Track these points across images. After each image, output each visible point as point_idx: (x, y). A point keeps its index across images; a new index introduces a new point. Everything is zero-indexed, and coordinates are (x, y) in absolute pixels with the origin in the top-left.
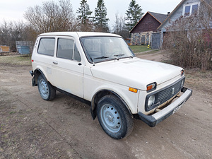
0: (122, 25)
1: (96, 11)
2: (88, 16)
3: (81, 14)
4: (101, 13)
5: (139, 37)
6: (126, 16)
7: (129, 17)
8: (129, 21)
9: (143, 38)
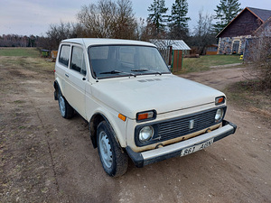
0: (208, 27)
1: (174, 8)
2: (163, 14)
3: (153, 12)
4: (180, 10)
5: (230, 43)
6: (215, 14)
7: (219, 15)
8: (220, 20)
9: (236, 45)
